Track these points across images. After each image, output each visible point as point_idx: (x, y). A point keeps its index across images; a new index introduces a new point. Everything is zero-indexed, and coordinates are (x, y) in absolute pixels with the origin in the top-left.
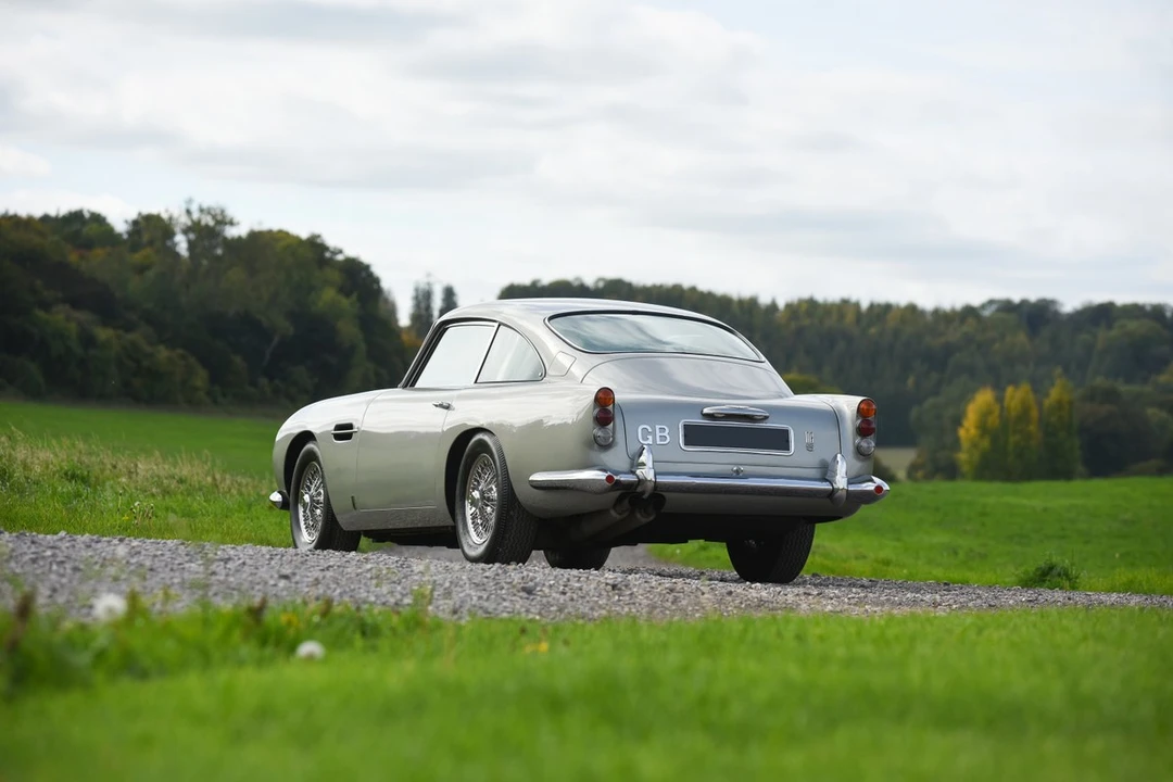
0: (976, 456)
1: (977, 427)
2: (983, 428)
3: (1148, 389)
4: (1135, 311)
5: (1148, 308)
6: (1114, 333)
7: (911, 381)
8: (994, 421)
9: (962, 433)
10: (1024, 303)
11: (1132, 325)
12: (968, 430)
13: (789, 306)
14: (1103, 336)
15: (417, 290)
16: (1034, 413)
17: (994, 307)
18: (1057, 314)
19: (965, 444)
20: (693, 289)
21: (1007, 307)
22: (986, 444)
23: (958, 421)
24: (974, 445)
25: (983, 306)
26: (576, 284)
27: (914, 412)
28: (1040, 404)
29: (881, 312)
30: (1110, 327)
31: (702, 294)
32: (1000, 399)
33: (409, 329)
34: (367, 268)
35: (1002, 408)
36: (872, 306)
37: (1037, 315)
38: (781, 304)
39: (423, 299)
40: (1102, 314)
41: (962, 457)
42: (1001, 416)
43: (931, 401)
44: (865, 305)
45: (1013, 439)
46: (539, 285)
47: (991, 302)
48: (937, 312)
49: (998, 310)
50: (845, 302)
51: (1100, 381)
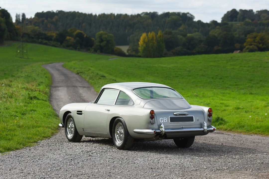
0: (143, 48)
1: (143, 42)
2: (144, 42)
3: (177, 31)
4: (174, 14)
5: (177, 13)
6: (169, 19)
7: (127, 31)
8: (146, 40)
9: (139, 43)
10: (150, 13)
11: (174, 17)
12: (141, 42)
13: (99, 15)
14: (168, 19)
15: (17, 14)
16: (155, 38)
17: (144, 14)
18: (157, 15)
19: (140, 45)
20: (78, 12)
21: (147, 14)
22: (145, 45)
23: (138, 40)
24: (142, 46)
25: (141, 14)
26: (52, 12)
27: (128, 38)
28: (156, 36)
29: (120, 16)
30: (169, 18)
31: (80, 13)
32: (147, 35)
33: (15, 23)
34: (7, 11)
35: (148, 37)
36: (117, 15)
37: (153, 15)
38: (97, 15)
39: (17, 16)
40: (167, 15)
41: (140, 48)
42: (148, 39)
43: (131, 36)
44: (116, 14)
45: (150, 44)
46: (44, 12)
47: (143, 13)
48: (132, 16)
49: (145, 15)
50: (111, 14)
51: (167, 30)
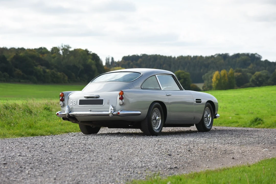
0: (216, 84)
1: (216, 79)
2: (217, 79)
3: (247, 69)
4: (243, 55)
5: (246, 54)
6: (240, 59)
7: (202, 71)
8: (219, 77)
9: (213, 80)
10: (222, 54)
11: (243, 57)
12: (214, 79)
13: (178, 57)
14: (238, 59)
15: (106, 58)
16: (226, 76)
17: (217, 55)
18: (229, 56)
19: (213, 82)
20: (159, 55)
21: (219, 55)
22: (217, 82)
23: (212, 78)
24: (215, 82)
25: (215, 55)
26: (137, 55)
27: (203, 77)
28: (227, 73)
29: (195, 57)
30: (239, 58)
31: (161, 56)
32: (220, 73)
33: (105, 66)
34: (96, 55)
35: (220, 75)
36: (194, 57)
37: (225, 56)
38: (176, 57)
39: (107, 60)
40: (237, 56)
41: (213, 84)
42: (220, 76)
43: (206, 74)
44: (192, 56)
45: (223, 81)
46: (130, 56)
47: (216, 54)
48: (206, 57)
49: (218, 56)
50: (188, 56)
51: (238, 69)
